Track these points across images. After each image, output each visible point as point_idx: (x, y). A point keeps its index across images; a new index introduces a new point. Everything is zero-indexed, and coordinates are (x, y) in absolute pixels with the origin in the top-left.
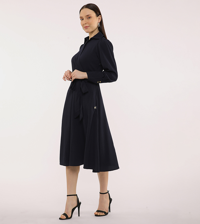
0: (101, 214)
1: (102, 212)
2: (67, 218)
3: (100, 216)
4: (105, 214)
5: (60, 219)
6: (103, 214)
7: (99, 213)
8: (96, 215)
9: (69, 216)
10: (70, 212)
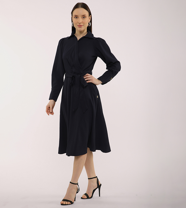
0: (67, 203)
1: (68, 201)
2: (88, 198)
3: (65, 205)
4: (71, 203)
5: (82, 198)
6: (69, 203)
7: (65, 202)
8: (62, 204)
9: (90, 196)
10: (91, 193)
